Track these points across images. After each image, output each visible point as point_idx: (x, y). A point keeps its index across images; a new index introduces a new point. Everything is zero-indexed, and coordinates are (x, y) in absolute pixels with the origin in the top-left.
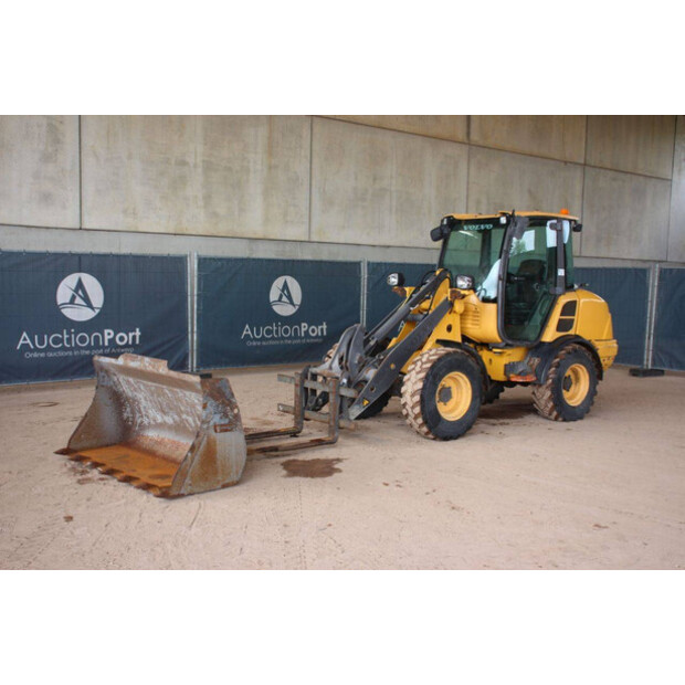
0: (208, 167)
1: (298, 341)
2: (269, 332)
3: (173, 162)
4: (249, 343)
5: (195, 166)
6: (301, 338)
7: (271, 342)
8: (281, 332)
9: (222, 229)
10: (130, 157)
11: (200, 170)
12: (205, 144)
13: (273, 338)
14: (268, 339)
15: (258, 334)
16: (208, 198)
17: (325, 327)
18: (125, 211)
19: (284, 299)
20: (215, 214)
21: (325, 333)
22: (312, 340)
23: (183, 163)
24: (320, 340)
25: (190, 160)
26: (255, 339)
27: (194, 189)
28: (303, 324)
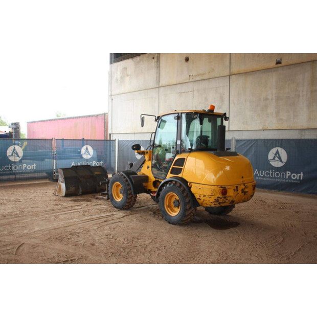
0: (278, 99)
1: (284, 180)
2: (267, 174)
3: (262, 100)
4: (257, 178)
5: (272, 99)
6: (286, 179)
7: (268, 179)
8: (275, 174)
9: (285, 126)
10: (245, 101)
11: (274, 101)
12: (276, 89)
13: (269, 177)
14: (267, 177)
15: (262, 174)
16: (277, 113)
17: (302, 175)
18: (243, 123)
19: (276, 158)
20: (281, 119)
21: (301, 179)
22: (292, 181)
23: (266, 99)
24: (299, 182)
25: (270, 97)
26: (260, 176)
27: (271, 109)
28: (288, 172)
